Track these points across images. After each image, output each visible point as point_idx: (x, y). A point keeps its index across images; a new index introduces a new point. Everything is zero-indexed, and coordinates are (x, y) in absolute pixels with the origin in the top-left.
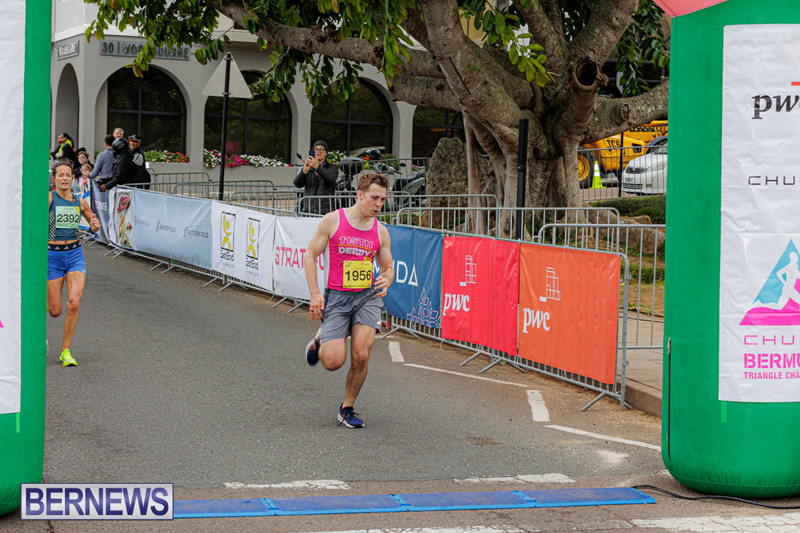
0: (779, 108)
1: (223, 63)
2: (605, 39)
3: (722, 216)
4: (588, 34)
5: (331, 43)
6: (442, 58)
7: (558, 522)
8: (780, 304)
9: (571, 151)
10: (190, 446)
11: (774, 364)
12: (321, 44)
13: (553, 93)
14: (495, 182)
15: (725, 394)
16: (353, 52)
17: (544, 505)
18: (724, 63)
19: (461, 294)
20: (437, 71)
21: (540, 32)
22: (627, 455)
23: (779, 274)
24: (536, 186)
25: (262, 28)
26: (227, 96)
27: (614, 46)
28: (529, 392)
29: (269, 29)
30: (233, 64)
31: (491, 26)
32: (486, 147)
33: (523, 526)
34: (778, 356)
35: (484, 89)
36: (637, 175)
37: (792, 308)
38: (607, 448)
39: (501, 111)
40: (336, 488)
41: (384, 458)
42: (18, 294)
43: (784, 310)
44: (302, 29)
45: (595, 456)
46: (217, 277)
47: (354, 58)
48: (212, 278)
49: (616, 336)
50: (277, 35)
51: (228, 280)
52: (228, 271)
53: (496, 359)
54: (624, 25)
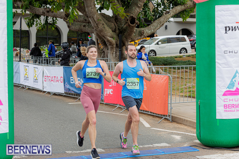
0: (232, 30)
1: (19, 19)
2: (136, 11)
3: (216, 63)
4: (131, 9)
5: (51, 13)
6: (90, 17)
8: (234, 89)
11: (233, 107)
12: (48, 13)
13: (121, 27)
14: (104, 54)
15: (218, 117)
16: (58, 15)
17: (167, 153)
18: (216, 17)
19: (109, 89)
20: (85, 21)
22: (181, 136)
23: (234, 80)
24: (117, 55)
25: (28, 8)
26: (21, 30)
27: (139, 12)
29: (30, 8)
30: (22, 19)
32: (101, 44)
34: (234, 105)
35: (103, 26)
37: (237, 90)
38: (173, 134)
39: (108, 33)
40: (101, 151)
41: (109, 141)
42: (7, 94)
43: (235, 91)
44: (41, 9)
45: (172, 137)
46: (22, 86)
47: (58, 17)
48: (20, 86)
49: (168, 100)
50: (33, 11)
51: (26, 87)
52: (26, 84)
53: (124, 108)
54: (141, 6)
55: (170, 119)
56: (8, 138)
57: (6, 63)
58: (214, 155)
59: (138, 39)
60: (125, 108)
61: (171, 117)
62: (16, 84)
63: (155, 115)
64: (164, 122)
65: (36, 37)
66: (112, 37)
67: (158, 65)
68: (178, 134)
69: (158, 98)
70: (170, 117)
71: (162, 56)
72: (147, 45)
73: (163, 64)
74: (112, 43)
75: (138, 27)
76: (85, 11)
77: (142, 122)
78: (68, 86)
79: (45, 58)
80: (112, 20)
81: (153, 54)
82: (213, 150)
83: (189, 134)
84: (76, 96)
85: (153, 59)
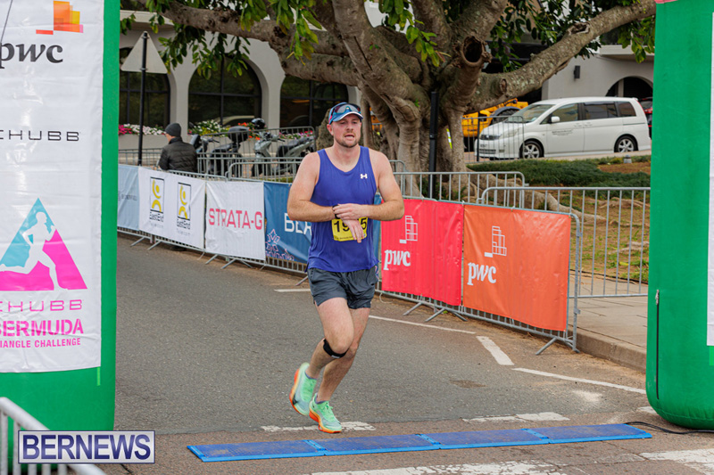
1: (141, 41)
2: (485, 21)
3: (711, 182)
4: (470, 16)
5: (233, 23)
6: (347, 37)
7: (577, 457)
9: (456, 121)
10: (209, 393)
12: (224, 24)
13: (439, 69)
14: (388, 148)
16: (253, 32)
17: (557, 441)
18: (713, 45)
19: (401, 250)
20: (331, 49)
21: (428, 14)
22: (601, 395)
24: (425, 152)
25: (169, 10)
26: (144, 71)
27: (493, 26)
28: (480, 338)
29: (174, 10)
30: (150, 42)
31: (391, 8)
32: (380, 117)
33: (548, 461)
35: (384, 66)
36: (491, 142)
38: (580, 388)
39: (398, 85)
40: (363, 429)
41: (389, 401)
42: (99, 258)
44: (205, 10)
45: (574, 396)
46: (144, 237)
47: (254, 37)
48: (139, 238)
49: (566, 288)
50: (182, 16)
51: (156, 239)
52: (156, 231)
53: (439, 309)
54: (501, 8)
55: (572, 342)
56: (99, 384)
57: (99, 168)
58: (695, 452)
59: (488, 107)
60: (441, 306)
61: (575, 338)
62: (127, 230)
63: (527, 329)
64: (553, 353)
65: (190, 94)
66: (410, 99)
67: (547, 183)
68: (594, 389)
69: (536, 280)
70: (571, 339)
71: (559, 159)
72: (516, 124)
73: (562, 182)
74: (410, 117)
75: (489, 70)
76: (332, 19)
77: (489, 348)
78: (277, 242)
79: (213, 156)
80: (411, 49)
81: (535, 150)
82: (692, 438)
83: (626, 388)
84: (300, 269)
85: (534, 166)
